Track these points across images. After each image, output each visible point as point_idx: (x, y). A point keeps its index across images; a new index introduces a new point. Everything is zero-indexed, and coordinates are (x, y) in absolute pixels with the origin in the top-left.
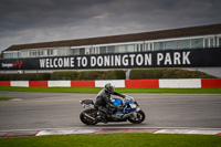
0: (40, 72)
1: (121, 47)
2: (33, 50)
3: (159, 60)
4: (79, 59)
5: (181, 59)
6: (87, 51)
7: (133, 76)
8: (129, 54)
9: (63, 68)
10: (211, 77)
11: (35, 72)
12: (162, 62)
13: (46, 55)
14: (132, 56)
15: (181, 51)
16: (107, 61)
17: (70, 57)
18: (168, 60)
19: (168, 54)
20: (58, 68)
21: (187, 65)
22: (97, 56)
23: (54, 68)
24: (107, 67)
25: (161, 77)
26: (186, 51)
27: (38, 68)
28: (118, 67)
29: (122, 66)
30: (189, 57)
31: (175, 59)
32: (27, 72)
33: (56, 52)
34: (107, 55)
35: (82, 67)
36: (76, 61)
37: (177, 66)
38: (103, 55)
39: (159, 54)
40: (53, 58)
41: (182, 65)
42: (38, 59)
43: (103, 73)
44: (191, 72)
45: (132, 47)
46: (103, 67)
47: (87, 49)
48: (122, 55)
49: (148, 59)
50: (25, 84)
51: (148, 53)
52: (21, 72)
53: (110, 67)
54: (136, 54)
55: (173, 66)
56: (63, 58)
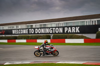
0: (13, 35)
1: (49, 25)
2: (10, 26)
3: (66, 30)
4: (30, 30)
5: (75, 30)
6: (34, 27)
7: (54, 38)
8: (52, 28)
9: (23, 34)
10: (88, 38)
11: (10, 36)
12: (67, 31)
13: (15, 28)
14: (54, 29)
15: (75, 27)
16: (43, 31)
17: (26, 29)
18: (70, 30)
19: (70, 28)
20: (21, 34)
21: (78, 33)
22: (38, 29)
23: (19, 34)
24: (43, 34)
25: (66, 38)
26: (78, 26)
27: (12, 34)
28: (47, 33)
29: (49, 33)
30: (79, 29)
31: (73, 30)
32: (7, 36)
33: (20, 27)
34: (43, 28)
35: (31, 34)
36: (29, 31)
37: (74, 33)
38: (41, 28)
39: (66, 28)
40: (19, 29)
41: (76, 33)
42: (11, 30)
43: (40, 36)
44: (80, 36)
45: (54, 25)
46: (41, 33)
47: (34, 25)
48: (49, 28)
49: (61, 30)
50: (6, 41)
51: (61, 27)
52: (4, 36)
53: (44, 33)
54: (56, 27)
55: (72, 33)
56: (23, 29)
